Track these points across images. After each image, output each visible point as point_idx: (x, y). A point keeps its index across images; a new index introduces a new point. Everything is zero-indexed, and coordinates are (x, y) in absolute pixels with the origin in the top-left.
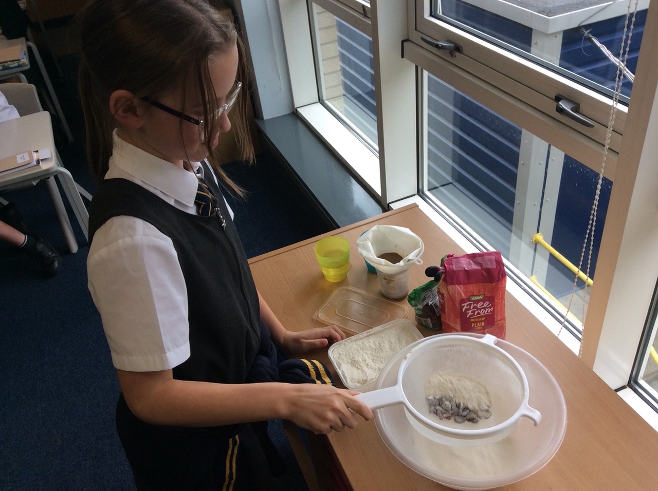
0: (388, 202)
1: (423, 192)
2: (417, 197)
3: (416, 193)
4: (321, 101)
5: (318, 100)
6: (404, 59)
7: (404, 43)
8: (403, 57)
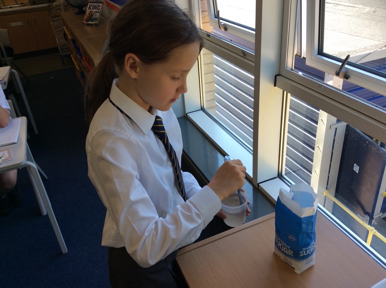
0: (258, 182)
1: (282, 176)
2: (277, 178)
3: (277, 176)
4: (202, 109)
5: (200, 109)
6: (276, 87)
7: (277, 77)
8: (275, 86)
